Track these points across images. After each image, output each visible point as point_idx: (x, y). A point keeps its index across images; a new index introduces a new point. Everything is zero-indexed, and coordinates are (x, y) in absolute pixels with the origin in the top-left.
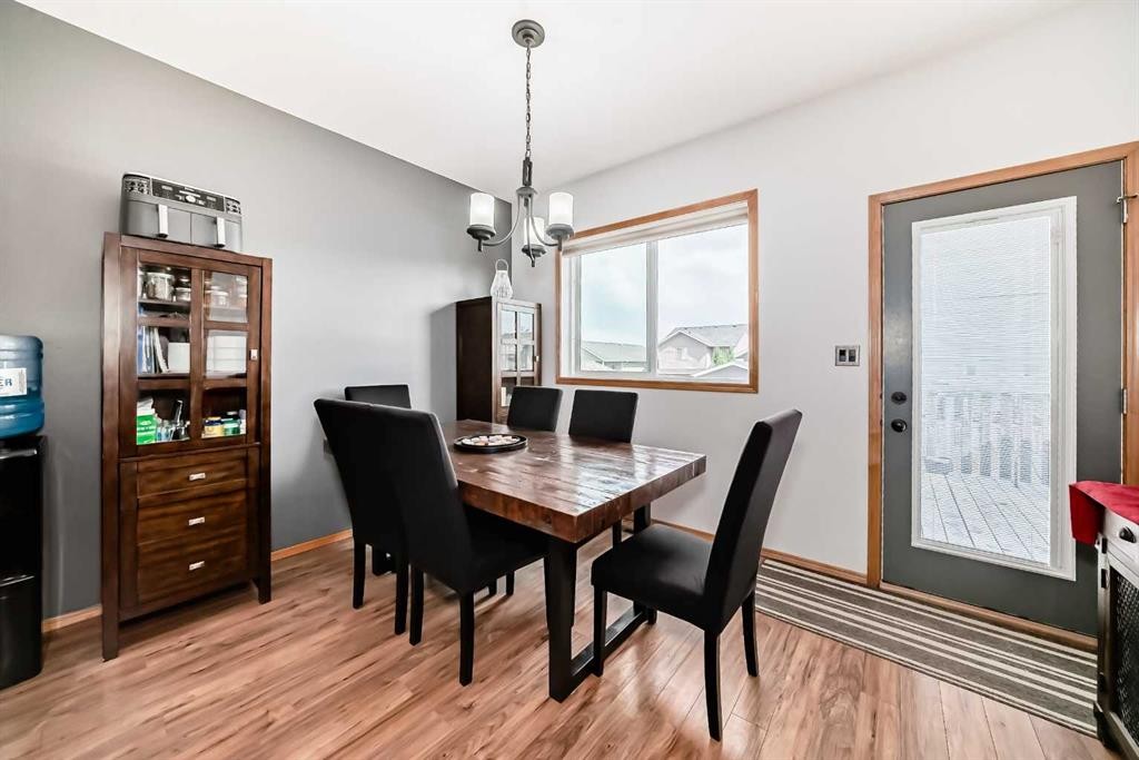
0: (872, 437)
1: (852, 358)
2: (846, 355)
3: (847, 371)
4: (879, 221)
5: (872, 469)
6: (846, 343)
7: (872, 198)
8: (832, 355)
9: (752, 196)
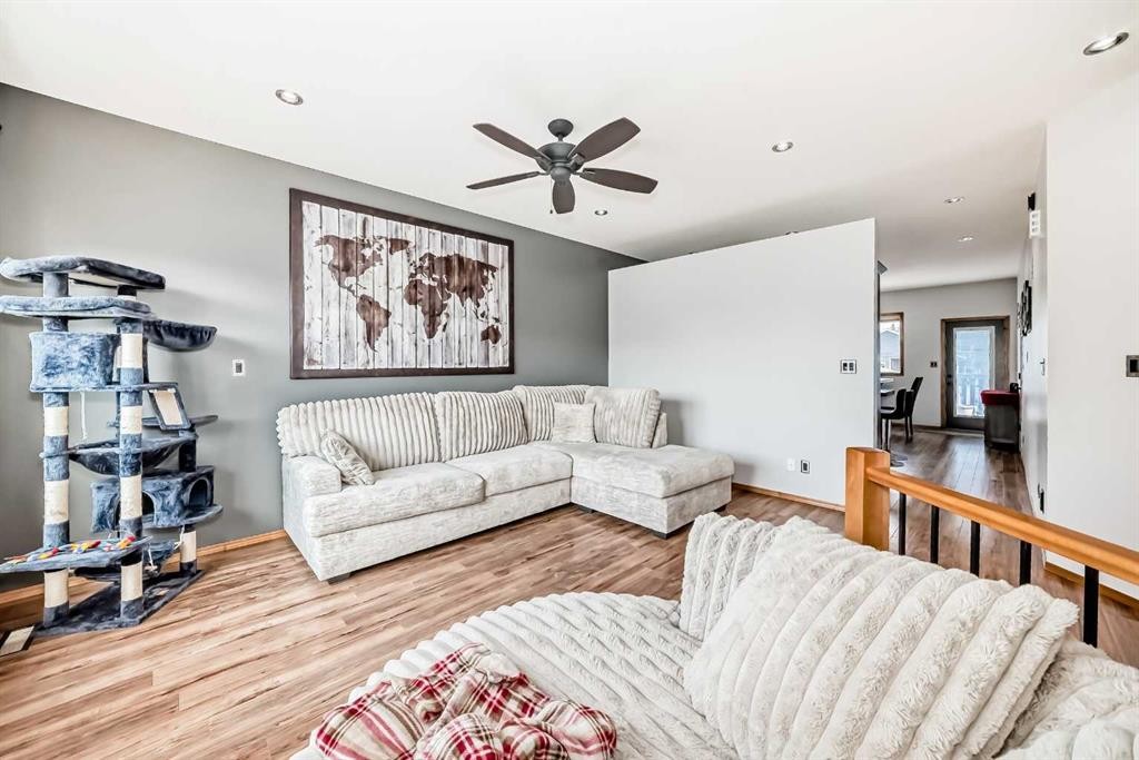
2: (934, 364)
4: (944, 327)
7: (942, 320)
9: (902, 314)
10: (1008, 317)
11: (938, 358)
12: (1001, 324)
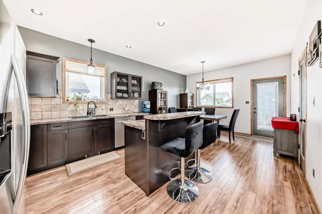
0: (251, 114)
1: (248, 103)
2: (247, 103)
3: (247, 105)
4: (252, 83)
5: (251, 119)
6: (247, 101)
7: (251, 80)
8: (245, 103)
9: (232, 78)
10: (286, 76)
11: (249, 100)
12: (282, 81)
